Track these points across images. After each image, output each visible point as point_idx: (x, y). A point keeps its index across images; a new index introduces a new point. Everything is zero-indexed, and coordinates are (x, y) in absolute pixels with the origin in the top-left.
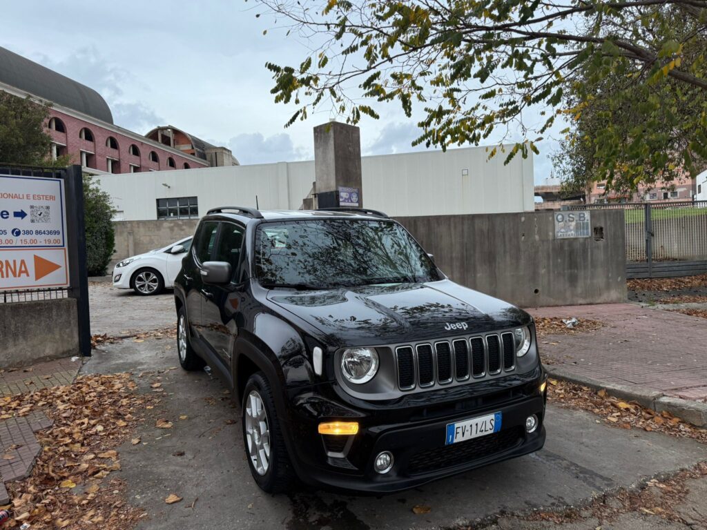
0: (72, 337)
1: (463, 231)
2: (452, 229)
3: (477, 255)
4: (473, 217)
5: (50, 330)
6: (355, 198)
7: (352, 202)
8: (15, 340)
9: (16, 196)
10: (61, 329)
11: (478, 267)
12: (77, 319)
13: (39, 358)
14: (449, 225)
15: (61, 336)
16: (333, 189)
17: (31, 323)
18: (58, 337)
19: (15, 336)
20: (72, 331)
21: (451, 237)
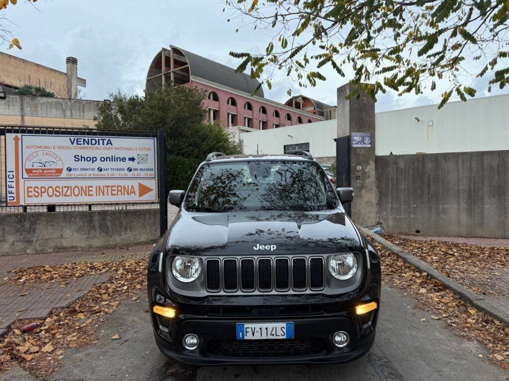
0: (156, 231)
1: (471, 166)
2: (460, 164)
3: (486, 188)
4: (482, 154)
5: (144, 227)
6: (367, 140)
7: (364, 143)
8: (125, 231)
9: (130, 149)
10: (150, 227)
11: (486, 199)
12: (160, 221)
13: (138, 243)
14: (457, 161)
15: (150, 230)
16: (348, 134)
17: (134, 222)
18: (148, 231)
19: (126, 229)
20: (156, 228)
21: (459, 172)
